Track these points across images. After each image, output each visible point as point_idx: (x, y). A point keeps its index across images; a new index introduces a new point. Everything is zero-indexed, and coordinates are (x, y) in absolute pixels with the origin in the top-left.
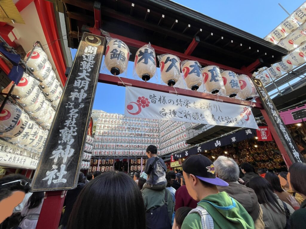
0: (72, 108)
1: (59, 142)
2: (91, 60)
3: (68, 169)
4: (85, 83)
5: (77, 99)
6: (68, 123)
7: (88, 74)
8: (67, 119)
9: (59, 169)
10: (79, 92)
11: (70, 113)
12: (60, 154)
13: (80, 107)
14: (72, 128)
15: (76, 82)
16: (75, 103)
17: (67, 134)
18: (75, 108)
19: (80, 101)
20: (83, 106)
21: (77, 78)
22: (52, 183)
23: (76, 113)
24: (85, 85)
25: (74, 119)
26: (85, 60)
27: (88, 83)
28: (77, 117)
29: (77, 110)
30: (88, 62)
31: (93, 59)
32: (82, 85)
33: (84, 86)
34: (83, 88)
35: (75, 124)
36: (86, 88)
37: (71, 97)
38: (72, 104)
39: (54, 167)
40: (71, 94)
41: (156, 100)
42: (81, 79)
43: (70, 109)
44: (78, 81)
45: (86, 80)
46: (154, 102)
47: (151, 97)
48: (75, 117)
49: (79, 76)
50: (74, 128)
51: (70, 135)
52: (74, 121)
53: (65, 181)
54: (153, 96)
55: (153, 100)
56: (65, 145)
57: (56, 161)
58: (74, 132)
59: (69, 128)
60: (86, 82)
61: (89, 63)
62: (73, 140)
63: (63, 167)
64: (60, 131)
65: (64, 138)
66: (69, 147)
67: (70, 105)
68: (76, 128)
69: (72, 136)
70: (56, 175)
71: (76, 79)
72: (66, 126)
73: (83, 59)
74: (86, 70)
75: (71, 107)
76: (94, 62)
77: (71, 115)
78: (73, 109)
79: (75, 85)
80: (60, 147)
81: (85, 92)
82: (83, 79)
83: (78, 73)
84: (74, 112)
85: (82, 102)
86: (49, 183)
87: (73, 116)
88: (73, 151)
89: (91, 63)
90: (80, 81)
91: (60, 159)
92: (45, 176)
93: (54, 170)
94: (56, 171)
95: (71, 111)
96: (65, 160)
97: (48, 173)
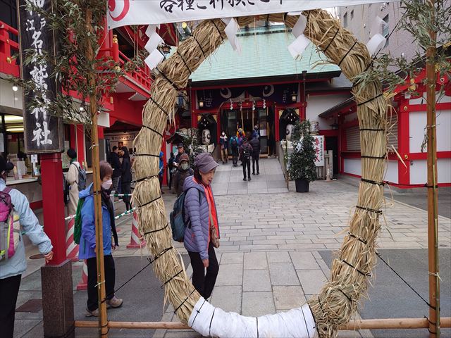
0: (33, 31)
1: (34, 90)
3: (50, 128)
8: (33, 52)
9: (42, 127)
11: (34, 40)
13: (42, 26)
14: (41, 67)
16: (34, 19)
17: (38, 77)
18: (37, 30)
19: (39, 13)
20: (45, 22)
22: (41, 144)
23: (39, 39)
25: (40, 51)
28: (42, 46)
29: (40, 33)
35: (43, 59)
38: (32, 23)
39: (38, 125)
43: (31, 33)
48: (40, 46)
50: (43, 65)
51: (41, 78)
52: (41, 55)
53: (50, 142)
57: (37, 117)
58: (44, 73)
59: (38, 66)
62: (46, 86)
63: (45, 124)
64: (31, 73)
65: (37, 84)
67: (30, 26)
69: (44, 79)
70: (41, 135)
75: (32, 28)
77: (35, 43)
78: (35, 33)
84: (38, 36)
85: (42, 16)
86: (38, 144)
88: (49, 102)
91: (41, 114)
92: (33, 137)
93: (38, 129)
94: (40, 130)
95: (34, 37)
96: (45, 117)
97: (34, 132)
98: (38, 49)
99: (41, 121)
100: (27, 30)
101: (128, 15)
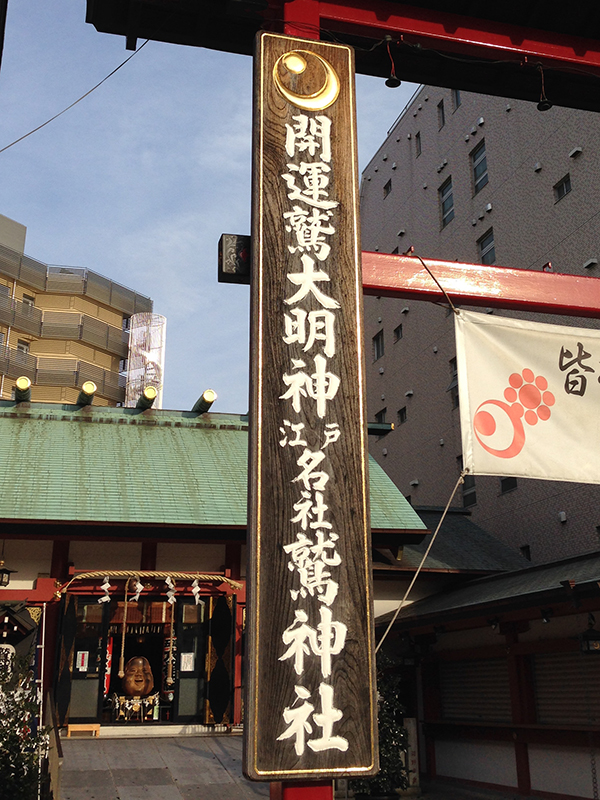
0: (301, 449)
1: (294, 595)
2: (321, 198)
4: (321, 325)
5: (309, 403)
6: (302, 509)
7: (324, 276)
8: (298, 498)
9: (315, 700)
10: (310, 369)
11: (301, 469)
12: (307, 641)
13: (328, 441)
14: (320, 535)
15: (288, 320)
16: (308, 422)
17: (309, 563)
18: (312, 447)
19: (321, 411)
20: (337, 433)
21: (290, 301)
23: (318, 468)
24: (323, 331)
25: (319, 497)
26: (297, 202)
27: (331, 318)
28: (328, 485)
29: (319, 456)
30: (309, 209)
31: (327, 189)
32: (313, 336)
33: (321, 337)
34: (320, 345)
35: (329, 516)
36: (330, 350)
37: (286, 396)
38: (298, 428)
39: (302, 692)
40: (287, 384)
41: (587, 374)
42: (300, 304)
43: (297, 452)
44: (294, 318)
45: (321, 307)
46: (578, 388)
47: (566, 361)
48: (320, 486)
49: (295, 288)
50: (327, 532)
51: (320, 566)
52: (321, 508)
53: (341, 744)
54: (575, 356)
55: (572, 378)
56: (313, 605)
57: (299, 668)
58: (330, 553)
59: (311, 534)
60: (321, 319)
61: (316, 212)
62: (333, 588)
63: (327, 692)
64: (287, 549)
65: (304, 580)
66: (326, 614)
68: (335, 537)
69: (327, 568)
70: (310, 720)
71: (288, 308)
72: (298, 527)
73: (292, 196)
74: (312, 253)
75: (296, 442)
76: (333, 204)
77: (304, 476)
78: (307, 454)
79: (289, 340)
80: (301, 615)
81: (331, 366)
82: (310, 304)
83: (289, 276)
84: (314, 464)
85: (328, 419)
86: (300, 749)
87: (311, 481)
88: (342, 630)
89: (322, 211)
90: (300, 313)
91: (312, 662)
93: (300, 703)
94: (308, 708)
95: (301, 462)
96: (326, 670)
97: (288, 714)
98: (313, 492)
99: (312, 679)
100: (283, 443)
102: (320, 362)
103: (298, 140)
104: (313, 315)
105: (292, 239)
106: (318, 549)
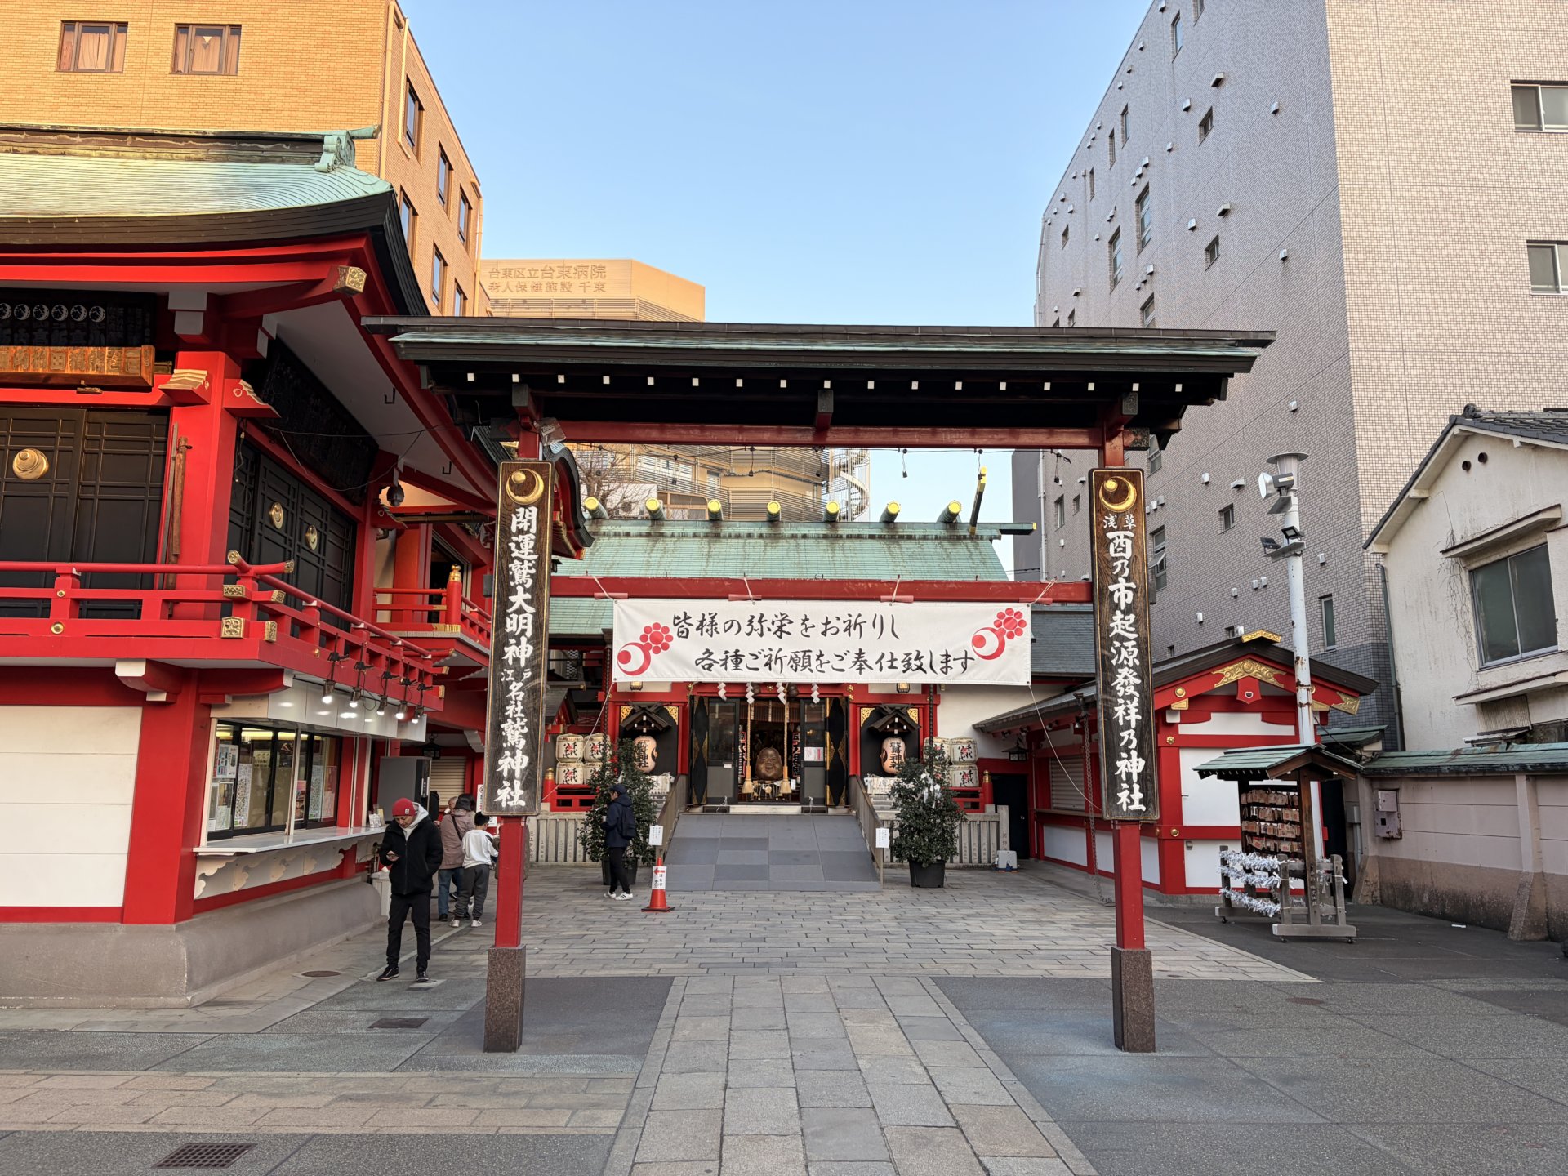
0: (512, 681)
1: (505, 745)
2: (529, 554)
3: (524, 787)
4: (525, 621)
5: (516, 660)
6: (510, 710)
7: (528, 596)
8: (508, 704)
9: (512, 787)
10: (518, 644)
11: (511, 691)
12: (509, 764)
13: (525, 677)
14: (518, 720)
15: (508, 620)
16: (515, 669)
17: (512, 732)
18: (517, 680)
19: (523, 664)
20: (530, 674)
21: (509, 611)
22: (507, 805)
23: (519, 690)
24: (526, 624)
25: (519, 703)
26: (516, 558)
27: (530, 617)
28: (523, 698)
29: (520, 685)
30: (522, 561)
31: (533, 549)
32: (521, 627)
33: (525, 627)
34: (523, 632)
35: (522, 712)
36: (529, 633)
37: (505, 658)
38: (510, 672)
39: (506, 783)
40: (506, 652)
41: (689, 627)
42: (515, 612)
43: (509, 683)
44: (511, 619)
45: (525, 612)
46: (684, 634)
47: (677, 621)
48: (520, 698)
49: (513, 604)
50: (521, 718)
51: (517, 733)
52: (520, 708)
53: (523, 803)
54: (682, 618)
55: (681, 630)
56: (513, 749)
57: (505, 774)
58: (522, 727)
59: (514, 720)
60: (526, 618)
61: (526, 562)
62: (523, 742)
63: (517, 784)
64: (502, 726)
65: (509, 739)
66: (519, 753)
67: (507, 676)
68: (525, 720)
69: (521, 734)
70: (509, 794)
71: (509, 614)
72: (508, 717)
73: (513, 555)
74: (523, 585)
75: (510, 678)
76: (536, 557)
77: (512, 694)
78: (514, 684)
79: (508, 630)
80: (507, 753)
81: (529, 641)
82: (520, 611)
83: (510, 598)
84: (517, 689)
85: (526, 667)
86: (504, 805)
87: (516, 696)
88: (526, 759)
89: (530, 561)
90: (514, 616)
91: (511, 773)
92: (497, 796)
93: (505, 787)
94: (509, 789)
95: (511, 688)
96: (518, 774)
97: (499, 791)
98: (516, 701)
99: (511, 778)
100: (503, 680)
101: (649, 670)
102: (523, 640)
103: (518, 523)
104: (522, 616)
105: (513, 578)
106: (517, 726)
